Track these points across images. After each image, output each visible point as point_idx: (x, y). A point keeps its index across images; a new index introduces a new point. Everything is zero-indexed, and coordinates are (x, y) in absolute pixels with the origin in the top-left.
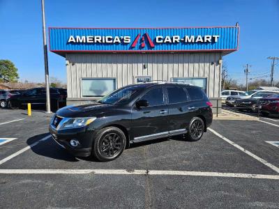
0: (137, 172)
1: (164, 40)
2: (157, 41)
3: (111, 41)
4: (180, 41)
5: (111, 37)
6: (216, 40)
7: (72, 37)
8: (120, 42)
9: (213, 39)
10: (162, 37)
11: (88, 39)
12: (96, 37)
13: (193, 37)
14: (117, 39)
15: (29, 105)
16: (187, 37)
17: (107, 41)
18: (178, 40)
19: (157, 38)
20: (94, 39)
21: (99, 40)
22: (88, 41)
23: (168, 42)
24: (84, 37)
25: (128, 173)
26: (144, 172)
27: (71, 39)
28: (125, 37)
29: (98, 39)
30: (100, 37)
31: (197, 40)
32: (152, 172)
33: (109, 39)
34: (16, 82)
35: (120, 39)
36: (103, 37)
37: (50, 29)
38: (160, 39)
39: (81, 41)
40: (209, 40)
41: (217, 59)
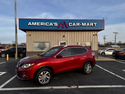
0: (73, 87)
2: (70, 25)
3: (49, 25)
4: (80, 25)
5: (49, 23)
6: (95, 25)
8: (52, 25)
10: (71, 24)
11: (38, 24)
12: (41, 23)
13: (85, 24)
14: (51, 24)
15: (8, 55)
16: (83, 24)
17: (47, 25)
18: (78, 25)
19: (69, 24)
23: (74, 26)
24: (36, 23)
25: (69, 88)
26: (76, 87)
27: (30, 24)
28: (55, 23)
29: (42, 24)
31: (87, 25)
32: (80, 87)
36: (45, 23)
37: (20, 19)
39: (34, 25)
40: (92, 25)
41: (96, 33)
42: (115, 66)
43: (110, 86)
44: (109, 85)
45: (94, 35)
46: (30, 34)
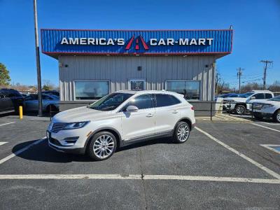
0: (131, 177)
1: (158, 43)
2: (151, 44)
3: (105, 44)
5: (105, 39)
6: (210, 44)
7: (64, 38)
8: (113, 44)
9: (207, 41)
10: (156, 40)
11: (81, 41)
12: (89, 39)
13: (187, 40)
14: (111, 41)
15: (21, 108)
16: (181, 40)
17: (101, 44)
18: (172, 43)
19: (151, 40)
20: (87, 41)
21: (93, 42)
22: (81, 43)
23: (162, 45)
24: (77, 39)
25: (122, 178)
27: (65, 40)
28: (119, 39)
30: (94, 39)
31: (191, 43)
32: (147, 177)
33: (103, 41)
34: (8, 84)
35: (114, 41)
36: (97, 40)
37: (43, 31)
38: (154, 42)
39: (74, 43)
40: (203, 43)
41: (211, 62)
43: (216, 179)
45: (207, 66)
46: (66, 64)
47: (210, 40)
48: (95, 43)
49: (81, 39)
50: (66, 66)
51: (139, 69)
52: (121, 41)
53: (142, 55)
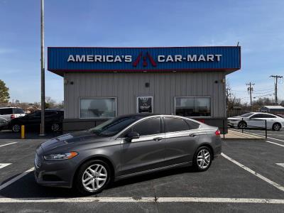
0: (144, 200)
1: (166, 59)
2: (159, 60)
3: (112, 61)
4: (182, 59)
5: (112, 56)
6: (219, 60)
7: (71, 56)
8: (121, 61)
9: (216, 58)
10: (164, 56)
11: (88, 58)
12: (96, 56)
13: (195, 56)
14: (117, 58)
16: (189, 56)
17: (108, 61)
18: (180, 60)
19: (159, 56)
20: (94, 58)
21: (99, 59)
22: (88, 60)
23: (170, 61)
24: (84, 56)
25: (135, 201)
26: (152, 199)
27: (71, 58)
28: (126, 56)
30: (101, 56)
31: (200, 59)
32: (161, 200)
33: (110, 59)
34: (7, 102)
35: (121, 58)
36: (104, 56)
37: (49, 49)
38: (162, 58)
39: (81, 60)
40: (212, 59)
41: (220, 78)
42: (263, 153)
44: (231, 197)
45: (216, 82)
46: (72, 81)
47: (218, 56)
48: (102, 60)
49: (88, 56)
50: (72, 83)
51: (147, 85)
52: (128, 58)
53: (149, 72)
